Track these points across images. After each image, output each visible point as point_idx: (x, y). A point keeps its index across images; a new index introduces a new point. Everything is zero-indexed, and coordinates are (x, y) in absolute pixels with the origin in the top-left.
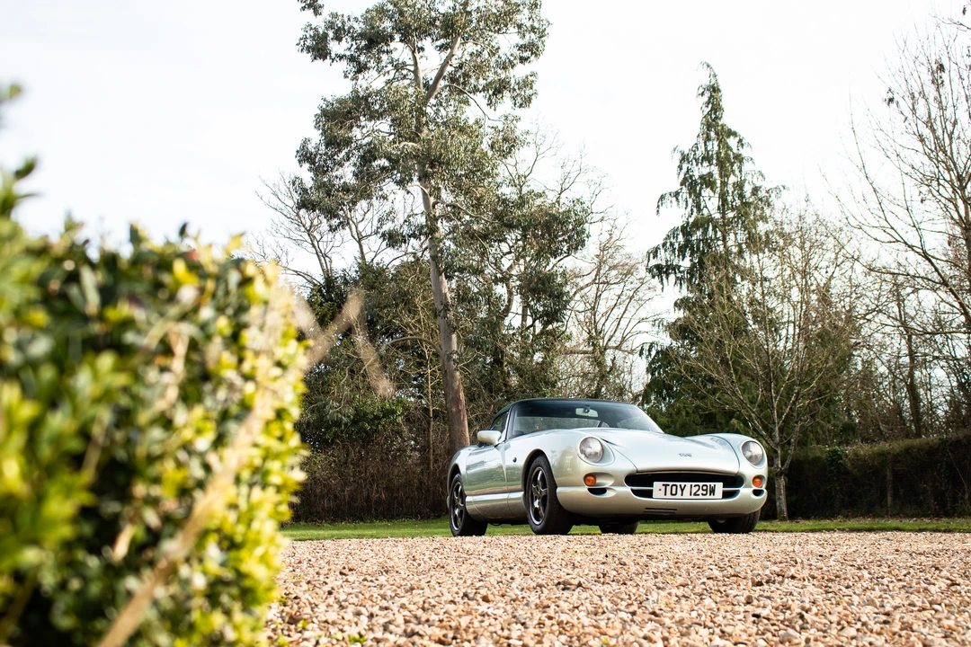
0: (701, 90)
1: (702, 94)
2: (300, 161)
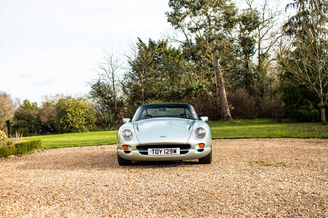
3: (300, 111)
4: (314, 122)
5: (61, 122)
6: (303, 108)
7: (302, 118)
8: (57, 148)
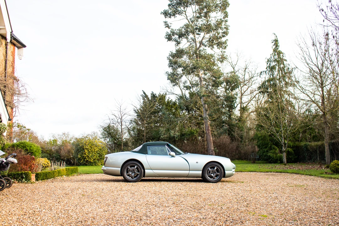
0: (272, 41)
1: (273, 42)
2: (169, 67)
3: (269, 154)
4: (279, 163)
5: (79, 156)
6: (271, 153)
7: (271, 160)
8: (89, 174)
